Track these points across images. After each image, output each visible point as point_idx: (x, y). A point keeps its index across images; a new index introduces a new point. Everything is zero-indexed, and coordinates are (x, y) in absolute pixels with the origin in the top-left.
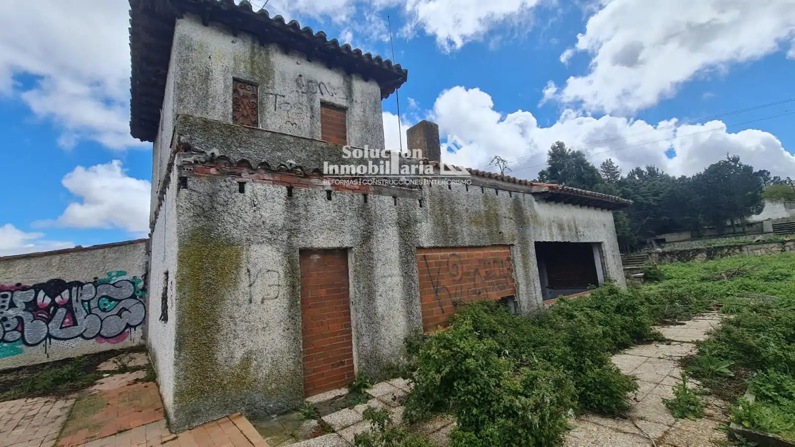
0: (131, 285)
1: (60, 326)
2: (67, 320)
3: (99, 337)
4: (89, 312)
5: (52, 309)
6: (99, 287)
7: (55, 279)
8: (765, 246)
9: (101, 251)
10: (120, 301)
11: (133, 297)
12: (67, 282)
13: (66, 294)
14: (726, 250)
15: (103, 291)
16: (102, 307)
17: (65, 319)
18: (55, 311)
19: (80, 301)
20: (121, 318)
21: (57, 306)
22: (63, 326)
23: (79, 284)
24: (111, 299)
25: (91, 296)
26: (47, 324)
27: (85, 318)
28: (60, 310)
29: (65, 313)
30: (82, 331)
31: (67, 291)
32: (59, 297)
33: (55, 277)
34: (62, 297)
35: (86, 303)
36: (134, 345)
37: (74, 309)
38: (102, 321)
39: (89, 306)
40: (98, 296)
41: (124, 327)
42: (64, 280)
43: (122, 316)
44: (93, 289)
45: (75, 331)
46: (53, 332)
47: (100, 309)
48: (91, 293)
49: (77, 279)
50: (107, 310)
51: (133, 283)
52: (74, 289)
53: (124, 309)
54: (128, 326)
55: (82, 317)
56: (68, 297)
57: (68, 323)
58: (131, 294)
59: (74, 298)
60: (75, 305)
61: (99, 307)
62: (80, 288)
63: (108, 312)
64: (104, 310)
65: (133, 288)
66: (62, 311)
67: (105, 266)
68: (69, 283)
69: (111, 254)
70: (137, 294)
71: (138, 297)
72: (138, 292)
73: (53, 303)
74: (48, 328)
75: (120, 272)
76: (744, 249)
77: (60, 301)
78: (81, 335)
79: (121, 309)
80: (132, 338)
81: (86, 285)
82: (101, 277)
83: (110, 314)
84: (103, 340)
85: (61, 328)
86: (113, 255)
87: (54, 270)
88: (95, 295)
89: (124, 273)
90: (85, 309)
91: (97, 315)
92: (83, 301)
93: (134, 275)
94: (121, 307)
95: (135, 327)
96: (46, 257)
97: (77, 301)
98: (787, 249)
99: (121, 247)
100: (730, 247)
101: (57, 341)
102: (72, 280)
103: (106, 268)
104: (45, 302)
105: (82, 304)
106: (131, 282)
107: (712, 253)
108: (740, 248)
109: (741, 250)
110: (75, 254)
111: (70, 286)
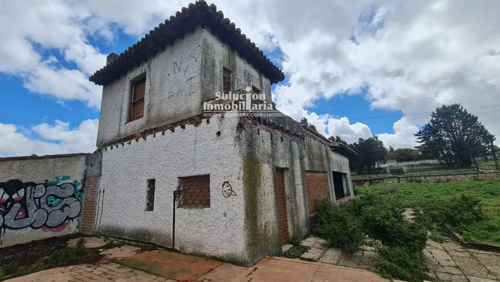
0: (73, 187)
1: (14, 218)
2: (20, 213)
3: (44, 227)
4: (39, 207)
5: (9, 204)
6: (48, 188)
7: (14, 180)
8: (392, 179)
9: (53, 160)
10: (63, 198)
11: (73, 196)
12: (24, 182)
13: (21, 192)
14: (377, 180)
15: (52, 190)
16: (49, 203)
17: (19, 212)
18: (11, 206)
19: (32, 198)
20: (63, 212)
21: (13, 202)
22: (17, 218)
23: (33, 185)
24: (56, 197)
25: (41, 194)
26: (4, 216)
27: (35, 212)
28: (16, 205)
29: (19, 207)
30: (32, 222)
31: (23, 190)
32: (16, 194)
33: (14, 178)
34: (18, 195)
35: (37, 200)
36: (71, 233)
37: (27, 204)
38: (48, 214)
39: (39, 202)
40: (46, 195)
41: (64, 219)
42: (22, 181)
43: (64, 210)
44: (44, 190)
45: (27, 222)
46: (8, 224)
47: (48, 205)
48: (42, 192)
49: (32, 181)
50: (53, 206)
51: (74, 186)
52: (29, 188)
53: (66, 205)
54: (68, 218)
55: (33, 211)
56: (23, 195)
57: (21, 215)
58: (72, 193)
59: (28, 196)
60: (28, 201)
61: (47, 203)
62: (33, 188)
63: (54, 207)
64: (51, 206)
65: (74, 189)
66: (17, 206)
67: (54, 172)
68: (25, 184)
69: (60, 163)
70: (76, 194)
71: (77, 197)
72: (77, 193)
73: (10, 199)
74: (4, 220)
75: (66, 176)
76: (384, 180)
77: (16, 198)
78: (31, 226)
79: (64, 205)
80: (70, 228)
81: (38, 186)
82: (51, 180)
83: (55, 208)
84: (48, 229)
85: (15, 219)
86: (62, 164)
87: (14, 172)
88: (45, 194)
89: (68, 178)
90: (36, 204)
91: (45, 210)
92: (35, 198)
93: (75, 180)
94: (64, 203)
95: (72, 219)
96: (8, 162)
97: (30, 198)
98: (401, 181)
99: (67, 158)
100: (379, 179)
101: (10, 230)
102: (28, 181)
103: (55, 173)
104: (3, 198)
105: (34, 200)
106: (72, 185)
107: (371, 182)
108: (383, 179)
109: (383, 181)
110: (33, 161)
111: (25, 186)
